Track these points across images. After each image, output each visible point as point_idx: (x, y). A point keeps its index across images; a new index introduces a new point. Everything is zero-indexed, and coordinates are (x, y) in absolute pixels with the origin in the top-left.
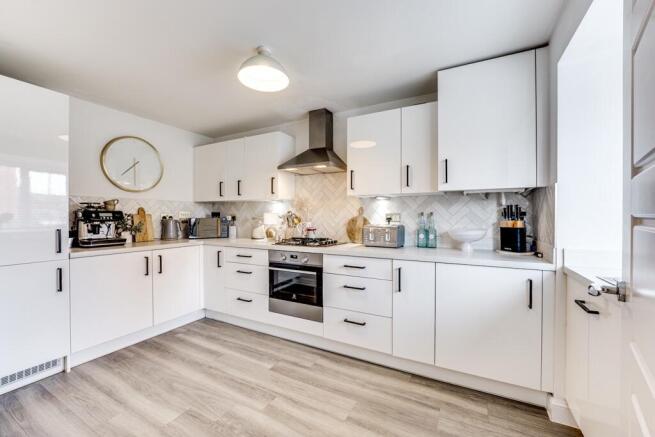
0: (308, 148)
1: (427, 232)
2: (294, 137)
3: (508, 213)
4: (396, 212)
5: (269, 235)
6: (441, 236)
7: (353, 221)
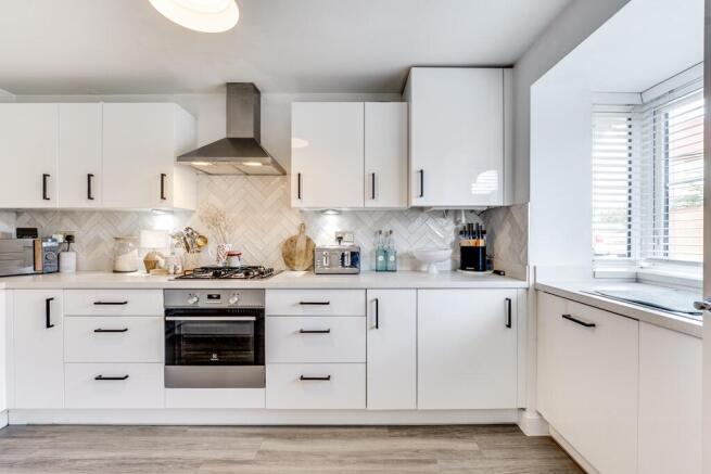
0: (225, 136)
1: (385, 253)
3: (468, 231)
4: (348, 229)
7: (292, 241)
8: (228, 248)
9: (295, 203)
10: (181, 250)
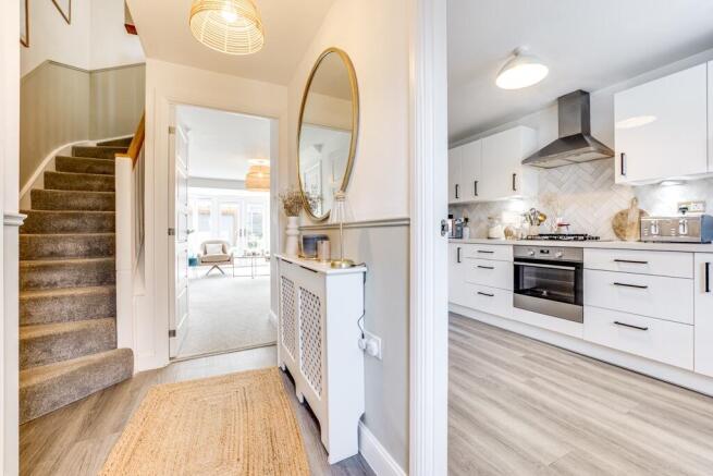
2: (537, 129)
5: (508, 233)
7: (623, 214)
8: (559, 221)
9: (619, 179)
10: (527, 225)
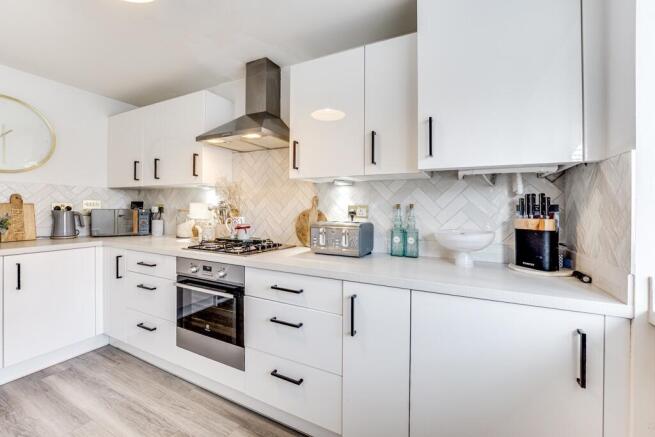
0: (244, 114)
4: (361, 202)
6: (425, 239)
7: (305, 215)
9: (291, 173)
